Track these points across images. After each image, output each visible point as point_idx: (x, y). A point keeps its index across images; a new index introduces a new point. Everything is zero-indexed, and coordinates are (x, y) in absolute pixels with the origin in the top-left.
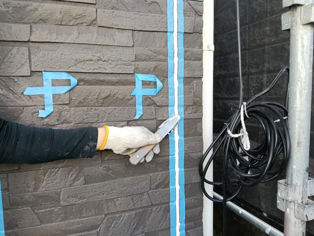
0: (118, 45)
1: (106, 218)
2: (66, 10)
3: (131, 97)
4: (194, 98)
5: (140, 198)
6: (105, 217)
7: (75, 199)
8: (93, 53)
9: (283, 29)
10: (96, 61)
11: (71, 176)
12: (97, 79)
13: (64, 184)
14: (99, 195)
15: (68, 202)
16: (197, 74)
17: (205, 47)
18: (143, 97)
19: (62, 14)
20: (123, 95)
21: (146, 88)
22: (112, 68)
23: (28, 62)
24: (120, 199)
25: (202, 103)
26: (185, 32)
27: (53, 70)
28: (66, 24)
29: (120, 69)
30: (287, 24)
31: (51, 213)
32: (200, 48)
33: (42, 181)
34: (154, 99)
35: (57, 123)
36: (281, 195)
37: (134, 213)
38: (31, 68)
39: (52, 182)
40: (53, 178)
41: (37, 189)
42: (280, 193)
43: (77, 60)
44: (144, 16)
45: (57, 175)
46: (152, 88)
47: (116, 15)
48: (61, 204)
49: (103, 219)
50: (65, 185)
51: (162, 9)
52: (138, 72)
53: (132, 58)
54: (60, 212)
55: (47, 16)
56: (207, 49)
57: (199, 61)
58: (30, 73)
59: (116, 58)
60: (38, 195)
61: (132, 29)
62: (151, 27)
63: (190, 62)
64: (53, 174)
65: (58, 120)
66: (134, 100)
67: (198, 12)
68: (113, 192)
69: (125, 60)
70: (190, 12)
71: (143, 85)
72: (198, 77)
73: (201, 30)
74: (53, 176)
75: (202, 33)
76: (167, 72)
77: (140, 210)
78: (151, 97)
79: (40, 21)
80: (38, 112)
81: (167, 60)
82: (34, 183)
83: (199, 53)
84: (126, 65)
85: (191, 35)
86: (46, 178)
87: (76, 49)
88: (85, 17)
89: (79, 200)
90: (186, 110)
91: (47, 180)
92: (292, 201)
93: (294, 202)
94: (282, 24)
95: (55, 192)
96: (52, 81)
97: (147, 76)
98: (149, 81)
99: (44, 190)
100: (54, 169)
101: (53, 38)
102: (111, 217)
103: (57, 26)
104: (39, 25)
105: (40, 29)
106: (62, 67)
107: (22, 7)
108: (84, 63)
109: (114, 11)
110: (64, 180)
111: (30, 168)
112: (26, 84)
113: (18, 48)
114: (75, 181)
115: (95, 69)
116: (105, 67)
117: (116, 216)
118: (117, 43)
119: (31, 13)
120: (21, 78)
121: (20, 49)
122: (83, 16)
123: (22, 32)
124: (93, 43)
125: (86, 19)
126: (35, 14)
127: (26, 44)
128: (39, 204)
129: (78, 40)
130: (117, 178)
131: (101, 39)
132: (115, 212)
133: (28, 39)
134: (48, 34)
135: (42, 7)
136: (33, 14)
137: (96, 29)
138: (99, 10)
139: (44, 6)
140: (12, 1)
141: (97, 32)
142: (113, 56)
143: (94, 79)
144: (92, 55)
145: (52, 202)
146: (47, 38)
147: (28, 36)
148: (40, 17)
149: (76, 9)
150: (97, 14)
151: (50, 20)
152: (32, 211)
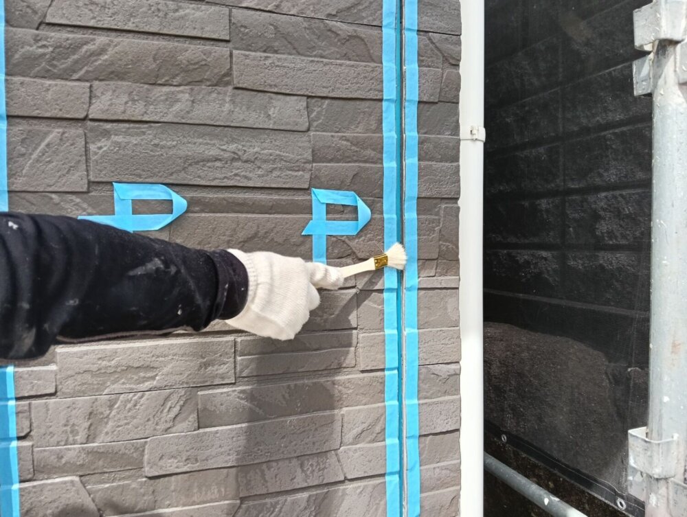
0: (276, 128)
1: (244, 506)
2: (167, 54)
3: (301, 239)
4: (441, 242)
5: (318, 464)
6: (241, 503)
7: (176, 461)
8: (222, 143)
9: (635, 93)
10: (229, 162)
11: (169, 411)
12: (230, 200)
13: (152, 429)
14: (229, 454)
15: (161, 468)
16: (445, 190)
17: (464, 132)
18: (327, 239)
19: (158, 62)
20: (285, 236)
21: (334, 220)
22: (263, 176)
23: (84, 162)
24: (274, 464)
25: (458, 254)
26: (421, 100)
27: (137, 179)
28: (167, 83)
29: (279, 179)
30: (644, 83)
31: (123, 491)
32: (454, 135)
33: (106, 420)
34: (353, 244)
36: (635, 462)
37: (305, 495)
38: (88, 175)
39: (127, 424)
40: (130, 414)
41: (94, 438)
42: (634, 459)
43: (186, 158)
44: (332, 67)
45: (137, 407)
46: (347, 220)
47: (274, 63)
48: (144, 472)
49: (236, 508)
50: (155, 429)
51: (372, 51)
52: (318, 185)
53: (305, 156)
54: (142, 491)
55: (125, 65)
56: (469, 136)
57: (452, 162)
58: (86, 186)
59: (271, 155)
60: (95, 450)
61: (305, 94)
62: (347, 89)
63: (431, 165)
64: (129, 406)
66: (308, 246)
67: (449, 58)
68: (258, 450)
69: (291, 159)
70: (432, 57)
71: (328, 213)
72: (450, 196)
73: (457, 97)
74: (130, 410)
75: (458, 103)
76: (381, 186)
77: (318, 492)
78: (347, 240)
79: (112, 76)
81: (382, 160)
82: (89, 423)
83: (451, 145)
84: (291, 170)
85: (434, 107)
86: (114, 413)
87: (186, 136)
88: (206, 68)
89: (185, 465)
90: (422, 269)
91: (116, 419)
92: (662, 476)
93: (666, 479)
94: (635, 82)
95: (133, 446)
96: (132, 203)
97: (337, 194)
98: (343, 205)
99: (109, 439)
100: (131, 395)
101: (136, 111)
102: (254, 505)
103: (146, 86)
104: (109, 85)
105: (110, 93)
106: (154, 174)
107: (75, 47)
108: (204, 166)
109: (269, 55)
110: (152, 419)
111: (79, 391)
112: (77, 210)
113: (64, 133)
114: (176, 422)
115: (225, 177)
116: (247, 174)
117: (266, 504)
118: (275, 123)
119: (93, 59)
120: (68, 195)
121: (66, 135)
122: (202, 65)
123: (73, 98)
124: (222, 124)
125: (208, 73)
126: (100, 62)
127: (80, 125)
128: (96, 471)
129: (190, 115)
130: (268, 416)
131: (239, 113)
132: (262, 493)
133: (85, 114)
134: (126, 103)
135: (116, 46)
136: (96, 61)
137: (228, 94)
138: (235, 52)
139: (118, 44)
140: (53, 34)
141: (231, 100)
142: (266, 151)
143: (224, 199)
144: (219, 148)
145: (125, 467)
146: (124, 112)
147: (86, 106)
148: (112, 69)
149: (187, 50)
150: (231, 62)
151: (133, 74)
152: (81, 485)
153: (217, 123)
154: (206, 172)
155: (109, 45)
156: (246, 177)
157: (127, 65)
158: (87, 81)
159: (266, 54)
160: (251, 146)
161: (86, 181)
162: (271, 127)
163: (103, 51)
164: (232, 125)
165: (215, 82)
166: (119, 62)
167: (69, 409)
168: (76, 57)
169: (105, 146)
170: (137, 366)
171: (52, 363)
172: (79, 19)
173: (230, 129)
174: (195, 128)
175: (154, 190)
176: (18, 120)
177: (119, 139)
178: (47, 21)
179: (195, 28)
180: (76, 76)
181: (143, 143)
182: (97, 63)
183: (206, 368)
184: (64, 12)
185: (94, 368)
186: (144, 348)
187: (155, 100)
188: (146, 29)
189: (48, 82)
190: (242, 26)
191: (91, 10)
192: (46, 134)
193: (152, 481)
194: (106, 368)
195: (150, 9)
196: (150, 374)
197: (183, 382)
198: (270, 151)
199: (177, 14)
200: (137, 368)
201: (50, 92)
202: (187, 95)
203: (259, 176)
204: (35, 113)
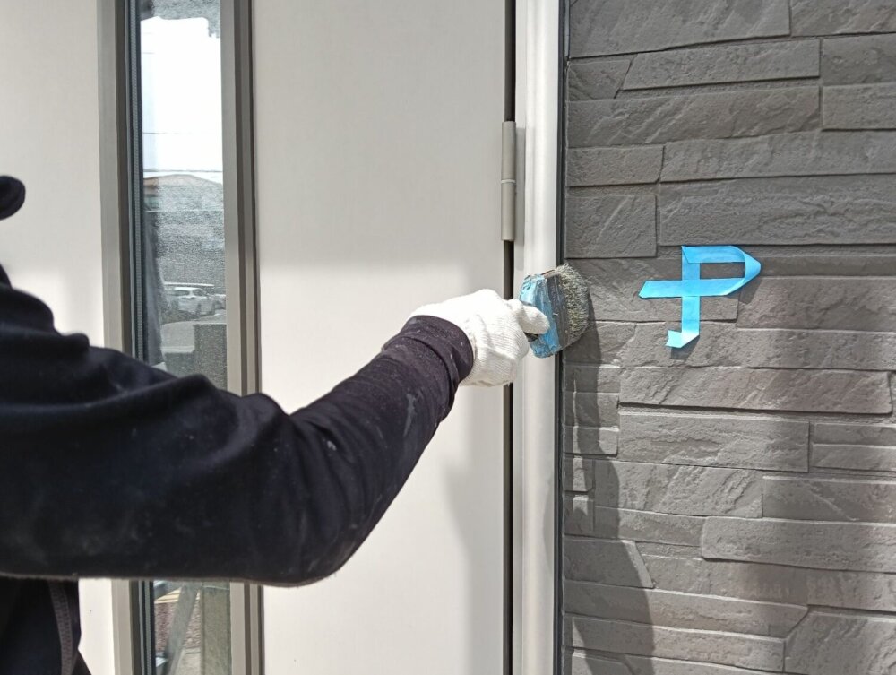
0: (874, 171)
1: (811, 614)
2: (745, 103)
6: (809, 611)
7: (735, 547)
8: (805, 195)
10: (812, 217)
11: (730, 491)
12: (811, 261)
13: (711, 507)
14: (797, 553)
15: (719, 551)
19: (735, 113)
20: (879, 302)
24: (853, 575)
27: (707, 241)
28: (743, 135)
29: (876, 234)
31: (677, 567)
33: (664, 490)
35: (706, 363)
37: (893, 621)
38: (657, 240)
39: (686, 498)
40: (688, 487)
41: (652, 506)
43: (762, 216)
45: (697, 482)
47: (875, 94)
48: (700, 551)
49: (802, 616)
50: (714, 509)
54: (697, 571)
58: (654, 250)
59: (866, 205)
60: (652, 518)
64: (688, 479)
65: (708, 356)
68: (834, 554)
74: (688, 484)
79: (685, 135)
80: (667, 335)
82: (647, 490)
86: (672, 483)
87: (763, 190)
88: (789, 111)
89: (746, 554)
91: (674, 490)
95: (691, 521)
96: (700, 267)
99: (666, 510)
100: (692, 467)
101: (709, 170)
102: (825, 618)
103: (721, 141)
104: (682, 144)
105: (682, 153)
106: (726, 235)
107: (649, 111)
108: (782, 223)
109: (869, 85)
110: (711, 497)
111: (640, 457)
112: (645, 275)
113: (635, 199)
114: (737, 504)
115: (806, 235)
116: (835, 229)
117: (840, 619)
118: (874, 165)
119: (667, 119)
120: (636, 261)
121: (638, 201)
122: (785, 110)
123: (646, 162)
124: (806, 173)
125: (792, 117)
126: (674, 122)
127: (651, 189)
128: (652, 541)
129: (769, 167)
130: (848, 517)
131: (828, 159)
132: (836, 605)
133: (657, 178)
134: (699, 161)
135: (691, 103)
136: (669, 121)
137: (815, 138)
138: (826, 89)
139: (694, 99)
140: (629, 100)
141: (818, 145)
142: (859, 201)
143: (804, 259)
144: (801, 202)
145: (681, 542)
146: (696, 171)
147: (658, 170)
148: (686, 127)
149: (769, 95)
150: (820, 101)
151: (706, 130)
152: (636, 551)
153: (800, 174)
154: (783, 230)
155: (683, 103)
156: (832, 233)
157: (702, 121)
158: (660, 143)
159: (865, 86)
160: (841, 196)
161: (655, 246)
162: (868, 171)
163: (677, 110)
164: (818, 173)
165: (800, 126)
166: (694, 119)
167: (629, 473)
168: (651, 119)
169: (675, 208)
170: (697, 438)
171: (615, 424)
172: (655, 80)
173: (815, 179)
174: (773, 181)
175: (725, 252)
176: (593, 190)
177: (690, 200)
178: (624, 88)
179: (778, 69)
180: (649, 140)
181: (714, 203)
182: (671, 124)
183: (774, 451)
184: (641, 76)
185: (655, 435)
186: (706, 420)
187: (729, 155)
188: (723, 80)
189: (623, 149)
190: (835, 57)
191: (666, 70)
192: (619, 201)
193: (708, 564)
194: (666, 436)
195: (729, 57)
196: (709, 450)
197: (747, 463)
198: (867, 200)
199: (758, 57)
200: (698, 440)
201: (625, 160)
202: (766, 145)
203: (850, 231)
204: (609, 182)
